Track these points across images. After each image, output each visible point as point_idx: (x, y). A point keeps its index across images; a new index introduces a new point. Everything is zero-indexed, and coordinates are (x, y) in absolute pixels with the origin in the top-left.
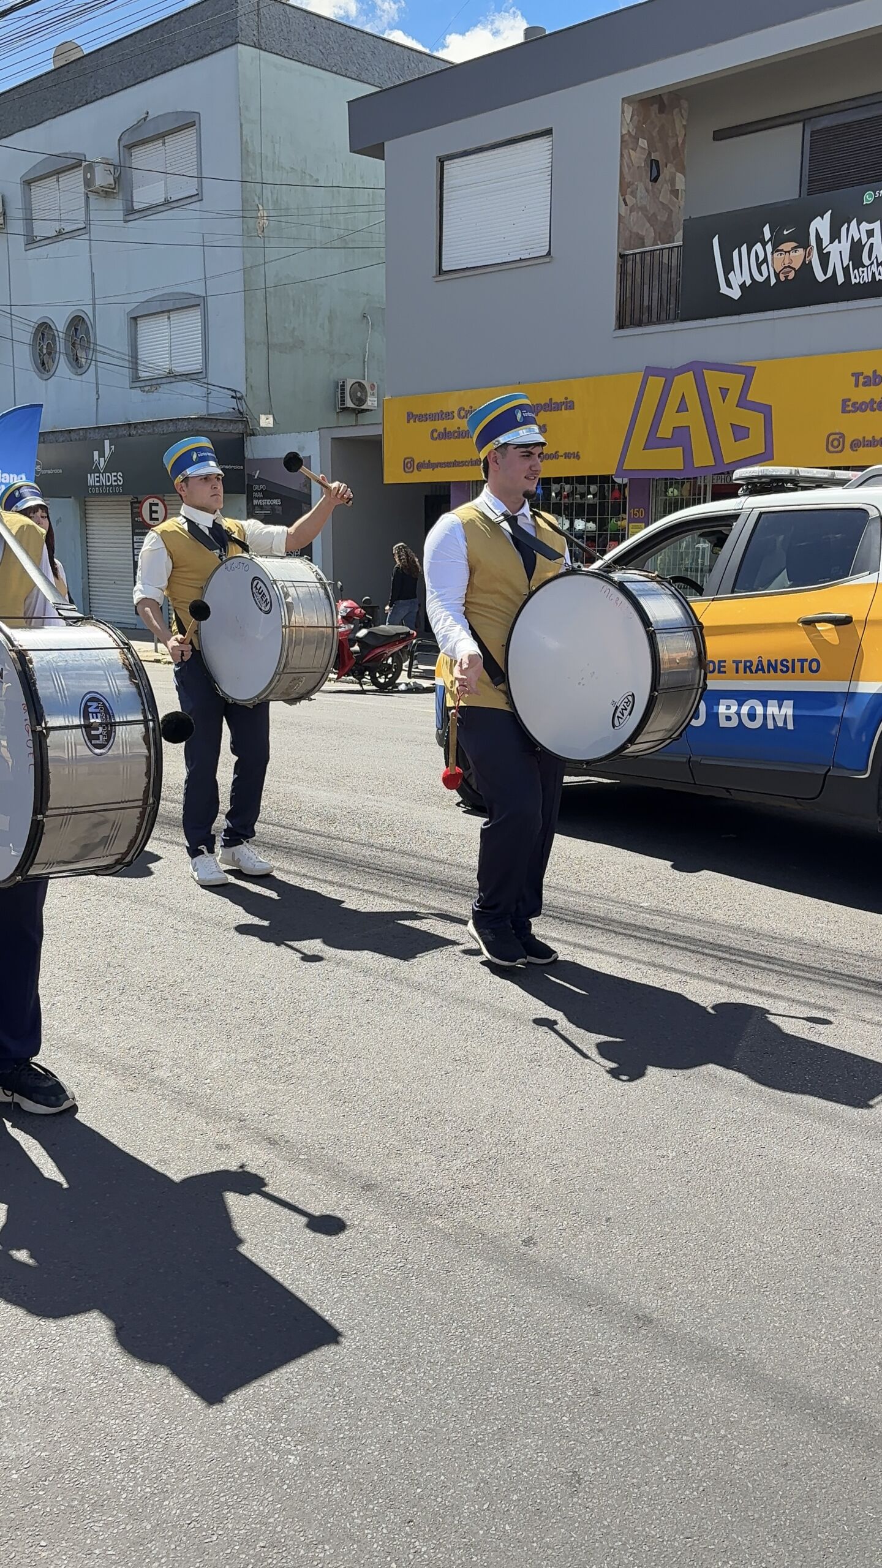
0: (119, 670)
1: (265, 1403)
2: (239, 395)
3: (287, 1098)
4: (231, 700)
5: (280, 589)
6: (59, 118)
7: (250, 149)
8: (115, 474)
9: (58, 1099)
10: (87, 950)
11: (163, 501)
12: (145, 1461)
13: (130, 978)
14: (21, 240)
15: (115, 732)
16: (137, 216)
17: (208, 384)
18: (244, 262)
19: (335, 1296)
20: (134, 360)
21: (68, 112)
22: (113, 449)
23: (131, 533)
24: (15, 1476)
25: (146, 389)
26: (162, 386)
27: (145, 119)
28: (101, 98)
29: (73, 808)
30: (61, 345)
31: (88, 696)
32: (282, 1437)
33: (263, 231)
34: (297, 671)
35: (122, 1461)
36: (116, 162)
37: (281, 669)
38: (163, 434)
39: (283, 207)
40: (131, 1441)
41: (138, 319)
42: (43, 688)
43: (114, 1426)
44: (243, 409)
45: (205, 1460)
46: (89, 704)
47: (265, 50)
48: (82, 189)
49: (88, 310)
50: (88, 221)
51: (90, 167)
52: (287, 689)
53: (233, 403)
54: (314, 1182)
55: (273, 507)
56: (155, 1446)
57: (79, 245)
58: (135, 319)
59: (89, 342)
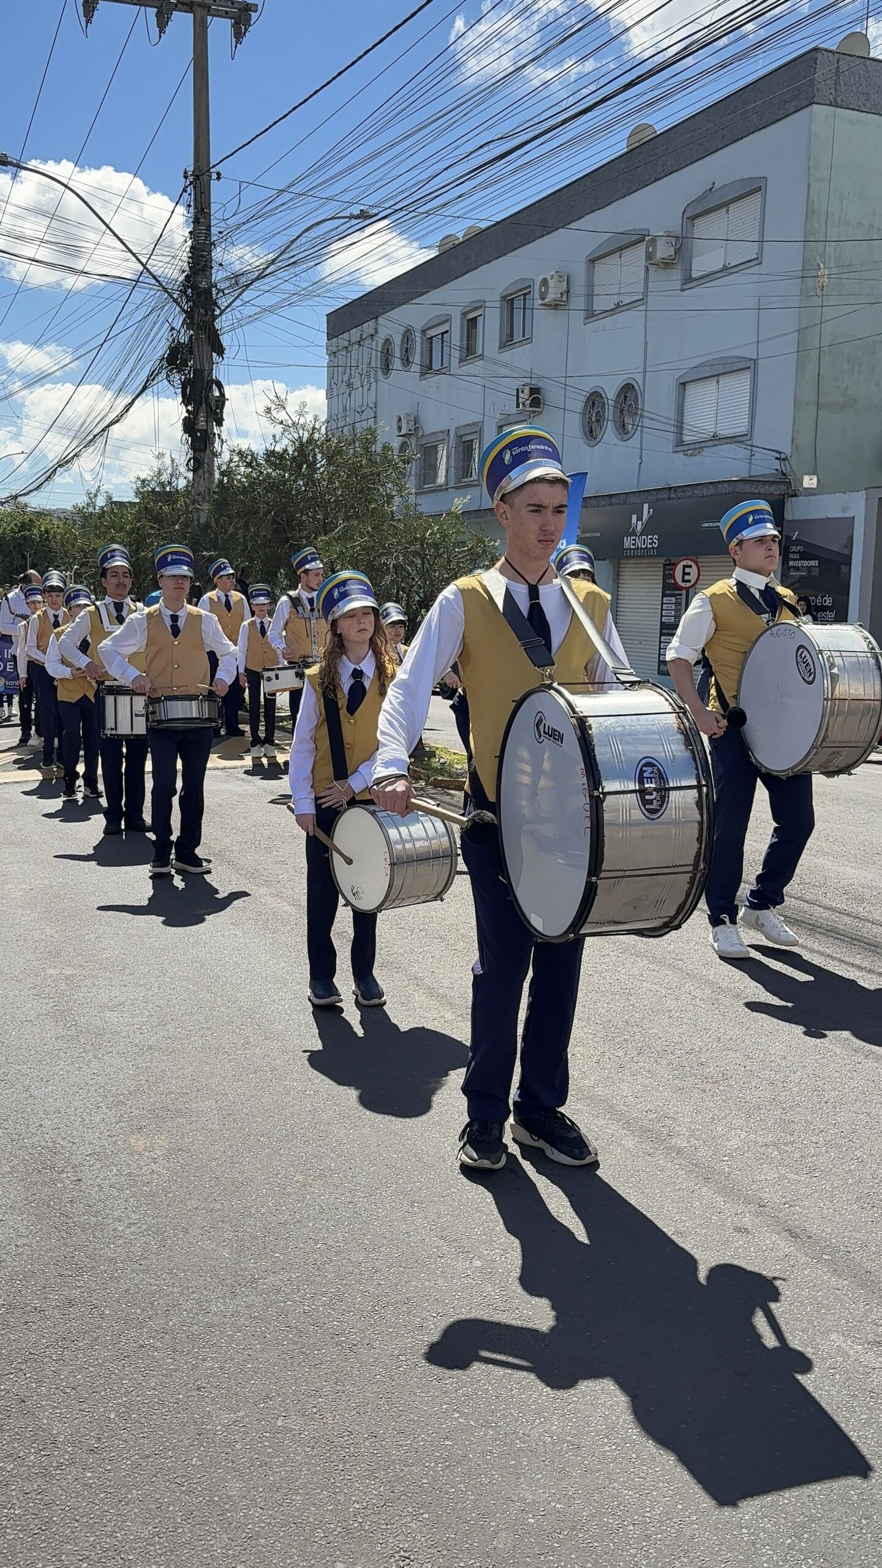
0: (674, 735)
1: (784, 1516)
2: (783, 456)
3: (809, 1191)
4: (764, 770)
5: (825, 659)
6: (627, 198)
7: (816, 207)
8: (651, 537)
9: (582, 1152)
10: (606, 1005)
11: (696, 563)
12: (658, 1542)
13: (647, 1039)
14: (582, 314)
15: (668, 797)
16: (694, 284)
17: (752, 446)
18: (799, 323)
19: (862, 1417)
20: (679, 425)
21: (636, 191)
22: (651, 513)
23: (661, 594)
24: (532, 1521)
25: (689, 452)
26: (705, 449)
27: (711, 189)
28: (670, 174)
29: (625, 871)
30: (610, 413)
31: (644, 761)
32: (802, 1557)
33: (822, 290)
34: (836, 745)
35: (635, 1536)
36: (679, 234)
37: (819, 743)
38: (703, 497)
39: (845, 264)
40: (644, 1517)
41: (687, 384)
42: (600, 754)
43: (627, 1497)
44: (786, 469)
45: (719, 1559)
46: (644, 769)
47: (841, 107)
48: (643, 263)
49: (639, 378)
50: (646, 293)
51: (653, 241)
52: (824, 762)
53: (777, 465)
54: (839, 1287)
55: (809, 568)
56: (669, 1529)
57: (634, 317)
58: (684, 384)
59: (637, 408)
